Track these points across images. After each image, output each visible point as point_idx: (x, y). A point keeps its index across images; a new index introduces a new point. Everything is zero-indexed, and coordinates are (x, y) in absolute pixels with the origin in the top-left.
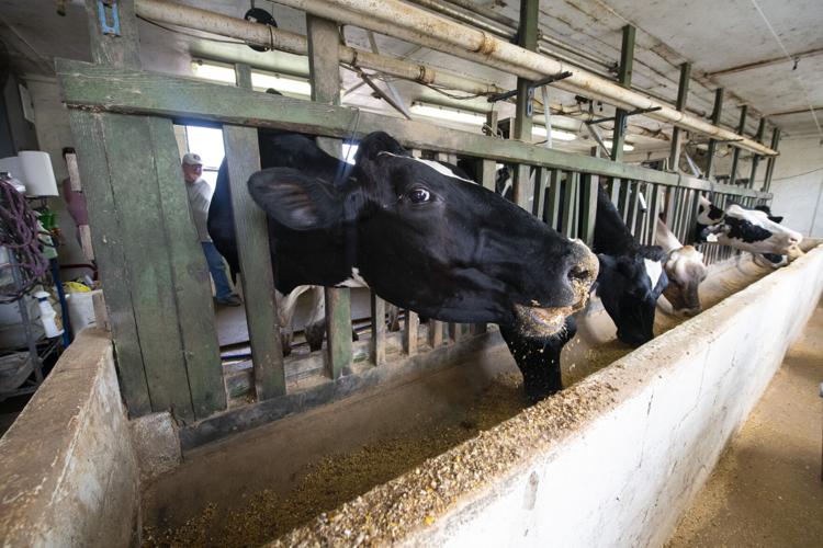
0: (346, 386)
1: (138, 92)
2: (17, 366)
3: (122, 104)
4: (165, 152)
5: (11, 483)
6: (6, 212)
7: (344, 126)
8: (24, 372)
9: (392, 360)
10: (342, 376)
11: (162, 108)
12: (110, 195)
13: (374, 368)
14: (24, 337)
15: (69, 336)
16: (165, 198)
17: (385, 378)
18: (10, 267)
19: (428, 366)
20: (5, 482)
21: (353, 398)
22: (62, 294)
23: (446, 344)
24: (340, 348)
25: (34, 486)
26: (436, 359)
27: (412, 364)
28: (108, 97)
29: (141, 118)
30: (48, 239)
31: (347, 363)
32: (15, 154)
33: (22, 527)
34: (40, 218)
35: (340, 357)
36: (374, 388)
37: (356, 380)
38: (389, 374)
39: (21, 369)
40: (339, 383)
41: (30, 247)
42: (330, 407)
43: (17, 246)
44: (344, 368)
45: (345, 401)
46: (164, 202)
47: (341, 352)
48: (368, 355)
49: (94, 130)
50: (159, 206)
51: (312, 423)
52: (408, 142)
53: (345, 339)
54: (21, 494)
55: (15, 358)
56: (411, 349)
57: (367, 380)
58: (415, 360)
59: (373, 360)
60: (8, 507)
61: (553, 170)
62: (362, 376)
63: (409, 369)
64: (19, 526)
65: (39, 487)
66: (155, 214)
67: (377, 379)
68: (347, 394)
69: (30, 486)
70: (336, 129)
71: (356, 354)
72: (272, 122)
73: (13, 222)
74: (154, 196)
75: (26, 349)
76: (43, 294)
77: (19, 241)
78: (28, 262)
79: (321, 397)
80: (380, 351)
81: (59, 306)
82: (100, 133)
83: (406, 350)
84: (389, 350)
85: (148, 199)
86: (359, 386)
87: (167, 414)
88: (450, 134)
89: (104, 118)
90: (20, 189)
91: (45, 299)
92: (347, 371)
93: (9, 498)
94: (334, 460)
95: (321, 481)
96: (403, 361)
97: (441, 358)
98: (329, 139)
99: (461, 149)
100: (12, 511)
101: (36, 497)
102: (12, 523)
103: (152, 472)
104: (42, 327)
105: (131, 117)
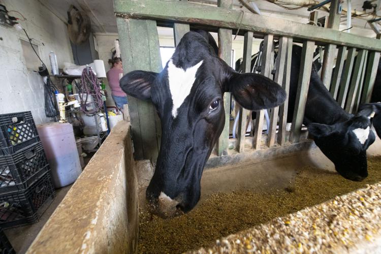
0: (224, 161)
1: (144, 6)
2: (94, 140)
3: (137, 12)
4: (153, 37)
5: (100, 172)
6: (91, 81)
7: (234, 21)
8: (96, 143)
9: (247, 151)
10: (222, 155)
11: (153, 14)
12: (131, 58)
13: (238, 154)
14: (96, 130)
15: (109, 131)
16: (153, 60)
17: (243, 159)
18: (92, 103)
19: (265, 157)
20: (98, 171)
21: (227, 167)
22: (107, 116)
23: (276, 146)
24: (223, 141)
25: (109, 174)
26: (270, 153)
27: (257, 154)
28: (132, 9)
29: (144, 21)
30: (103, 92)
31: (225, 149)
32: (92, 62)
33: (106, 192)
34: (101, 85)
35: (223, 145)
36: (237, 164)
37: (229, 158)
38: (245, 158)
39: (95, 142)
40: (221, 158)
41: (98, 96)
42: (215, 170)
43: (94, 95)
44: (224, 151)
45: (223, 168)
46: (152, 62)
47: (223, 143)
48: (235, 147)
49: (126, 27)
50: (150, 64)
51: (207, 176)
52: (268, 30)
53: (226, 137)
54: (104, 177)
55: (93, 138)
56: (257, 146)
57: (234, 159)
58: (259, 152)
59: (238, 149)
60: (100, 182)
61: (350, 48)
62: (232, 157)
63: (255, 157)
64: (105, 191)
65: (111, 176)
66: (148, 67)
67: (239, 159)
68: (224, 164)
69: (108, 174)
70: (231, 23)
71: (230, 145)
72: (201, 20)
73: (93, 85)
74: (148, 59)
75: (97, 135)
76: (101, 114)
77: (95, 93)
78: (97, 101)
79: (212, 164)
80: (242, 145)
81: (106, 120)
82: (128, 29)
83: (254, 146)
84: (246, 146)
85: (146, 61)
86: (230, 161)
87: (149, 161)
88: (292, 24)
89: (130, 22)
90: (95, 74)
91: (102, 116)
92: (225, 153)
93: (100, 178)
94: (219, 195)
95: (213, 203)
96: (253, 152)
97: (273, 153)
98: (225, 30)
99: (297, 34)
100: (102, 184)
101: (110, 179)
102: (102, 189)
103: (142, 185)
104: (101, 128)
105: (140, 20)
